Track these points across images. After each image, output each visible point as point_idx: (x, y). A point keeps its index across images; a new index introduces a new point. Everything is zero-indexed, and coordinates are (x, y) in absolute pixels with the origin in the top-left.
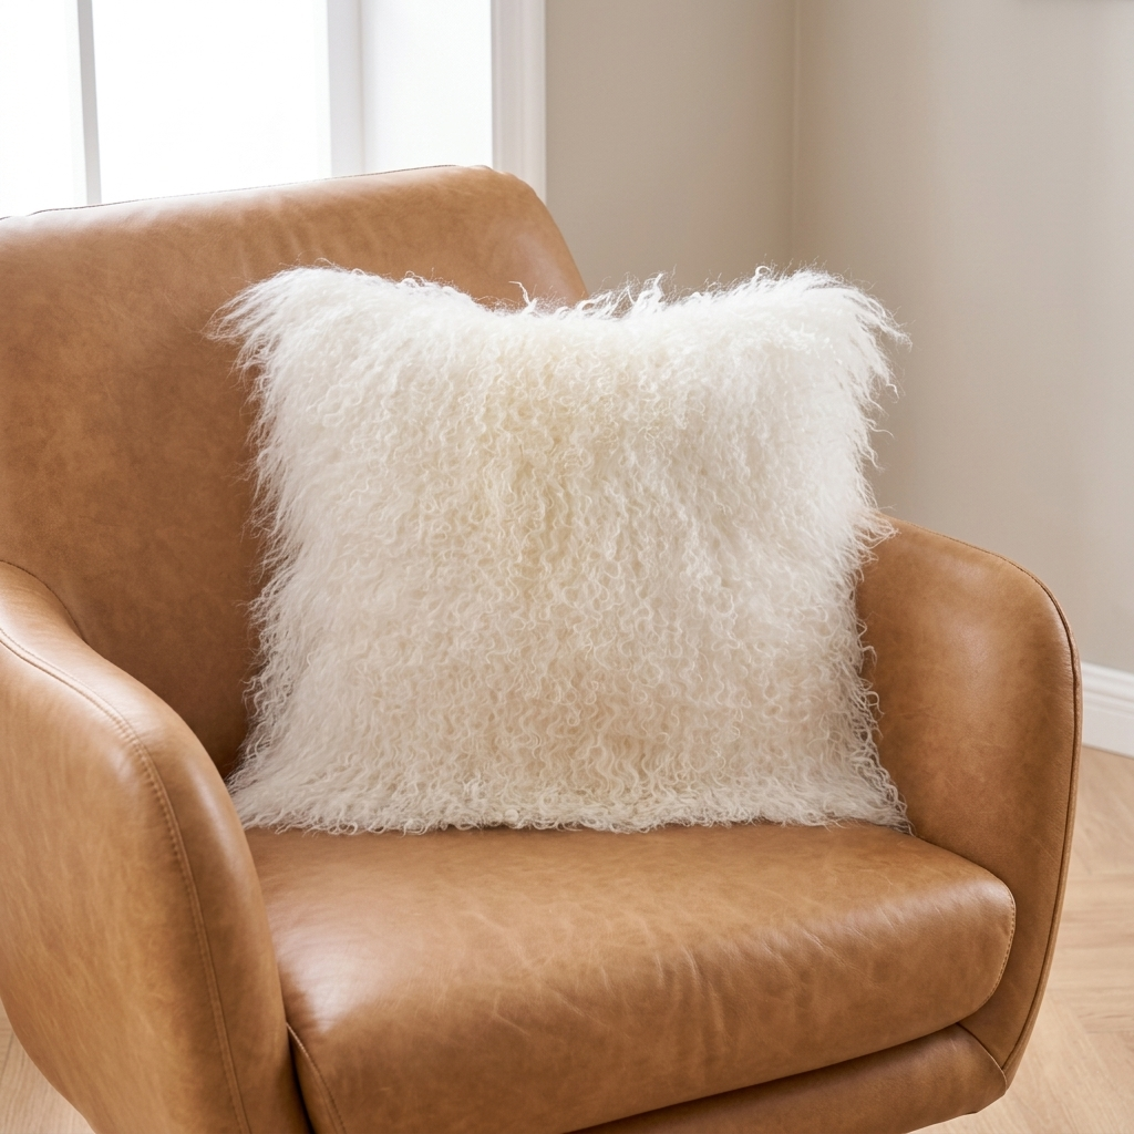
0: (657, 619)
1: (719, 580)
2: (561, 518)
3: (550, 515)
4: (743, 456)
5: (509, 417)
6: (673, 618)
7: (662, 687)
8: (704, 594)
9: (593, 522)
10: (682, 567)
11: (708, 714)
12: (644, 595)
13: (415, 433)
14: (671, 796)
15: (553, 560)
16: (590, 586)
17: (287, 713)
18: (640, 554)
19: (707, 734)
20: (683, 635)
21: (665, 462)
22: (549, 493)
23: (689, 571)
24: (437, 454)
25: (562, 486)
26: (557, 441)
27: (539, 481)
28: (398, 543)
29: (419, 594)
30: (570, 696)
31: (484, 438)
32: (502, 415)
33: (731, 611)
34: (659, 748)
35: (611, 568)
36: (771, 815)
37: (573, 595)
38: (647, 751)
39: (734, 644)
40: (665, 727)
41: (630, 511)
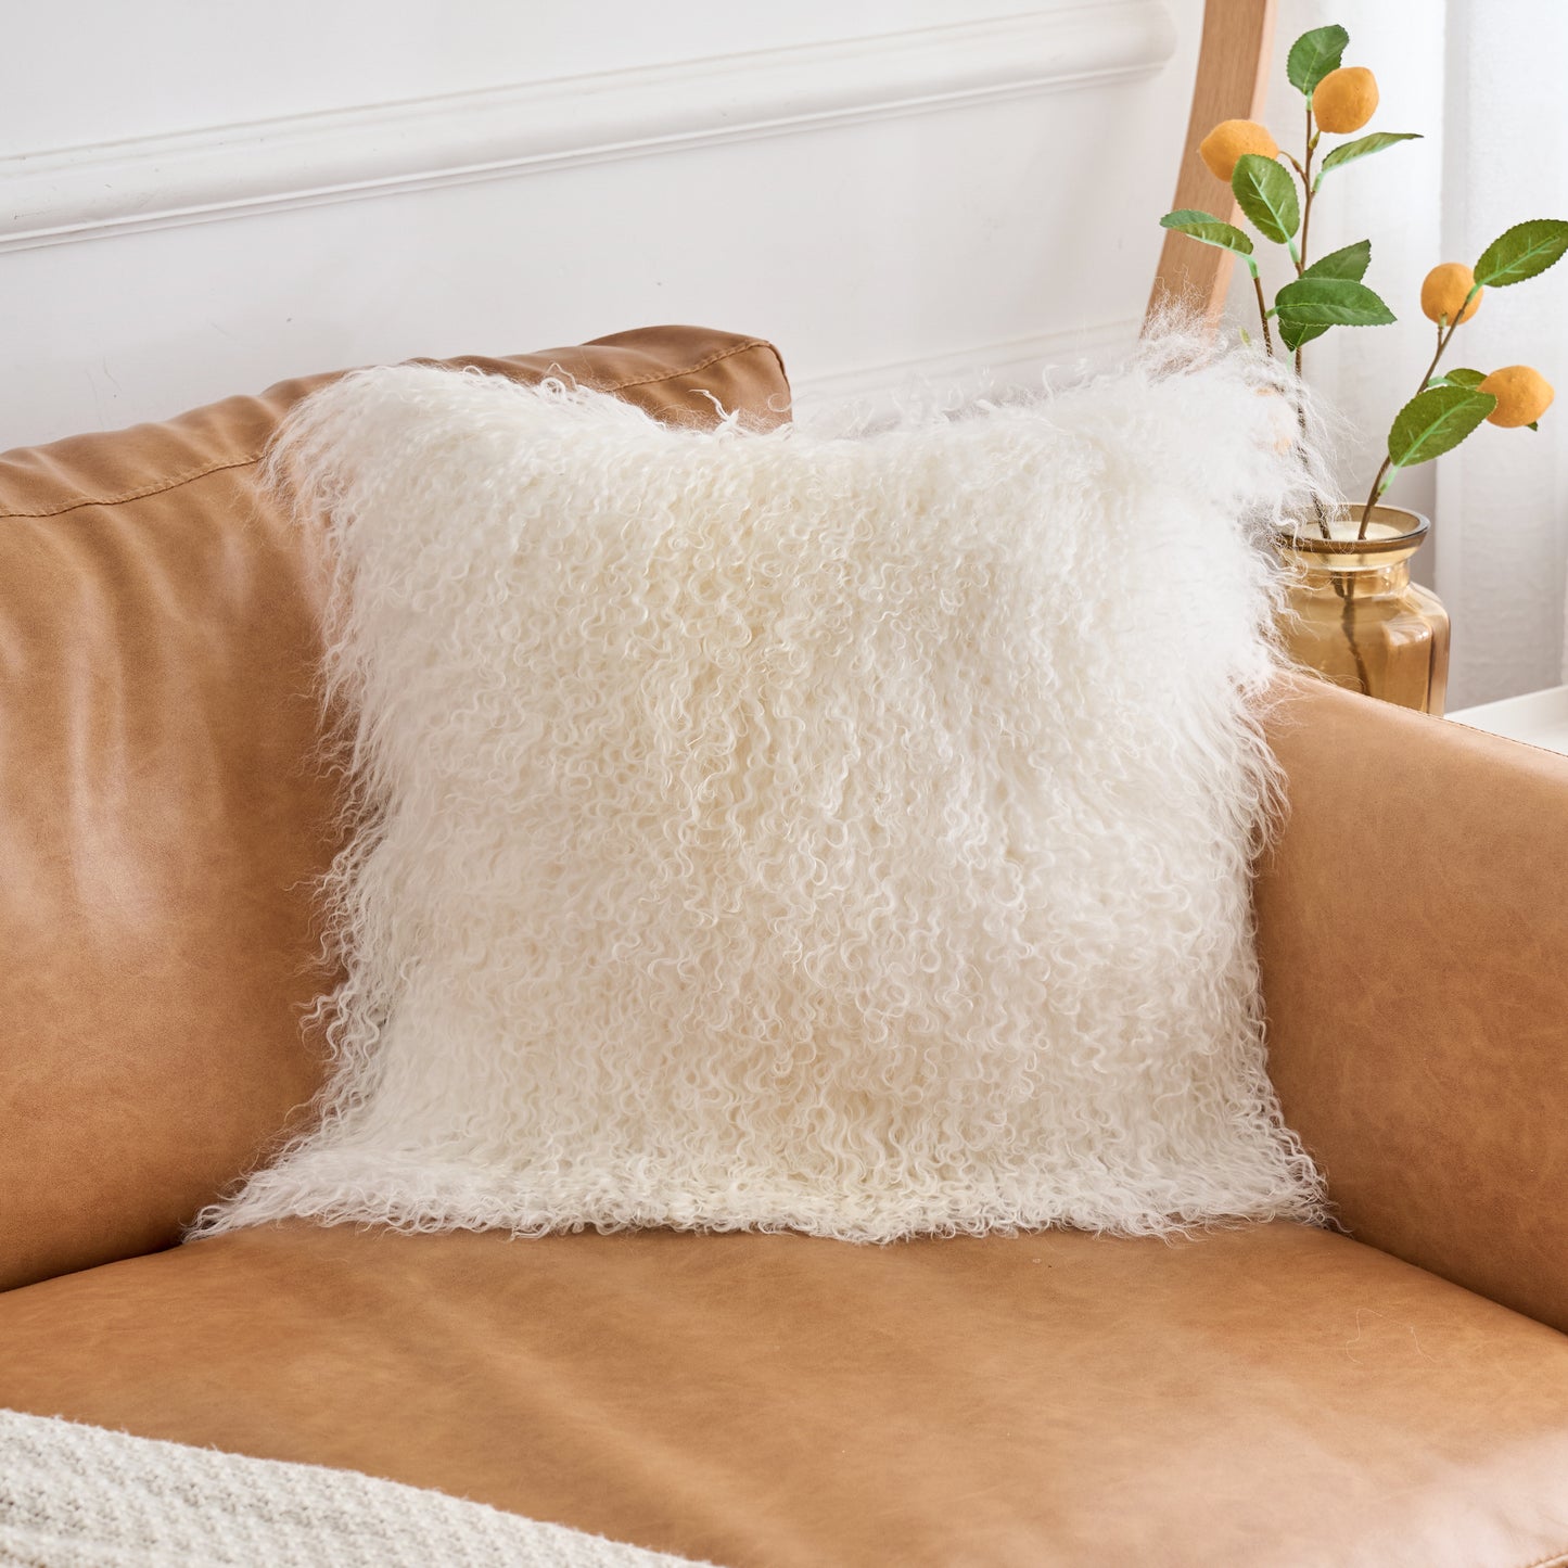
0: (903, 911)
1: (1002, 850)
2: (758, 752)
3: (743, 749)
4: (1048, 654)
5: (683, 596)
6: (926, 909)
7: (913, 1018)
8: (975, 872)
9: (806, 760)
10: (942, 830)
11: (985, 1059)
12: (883, 872)
13: (546, 622)
14: (933, 1185)
15: (747, 818)
16: (800, 860)
17: (380, 1052)
18: (878, 810)
19: (985, 1089)
20: (943, 936)
21: (923, 666)
22: (744, 714)
23: (952, 835)
24: (578, 653)
25: (763, 703)
26: (757, 631)
27: (728, 697)
28: (520, 794)
29: (556, 870)
30: (775, 1030)
31: (646, 630)
32: (675, 593)
33: (1020, 899)
34: (911, 1113)
35: (832, 832)
36: (1082, 1217)
37: (773, 873)
38: (896, 1112)
39: (1023, 951)
40: (919, 1080)
41: (863, 741)
